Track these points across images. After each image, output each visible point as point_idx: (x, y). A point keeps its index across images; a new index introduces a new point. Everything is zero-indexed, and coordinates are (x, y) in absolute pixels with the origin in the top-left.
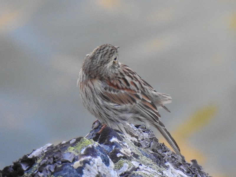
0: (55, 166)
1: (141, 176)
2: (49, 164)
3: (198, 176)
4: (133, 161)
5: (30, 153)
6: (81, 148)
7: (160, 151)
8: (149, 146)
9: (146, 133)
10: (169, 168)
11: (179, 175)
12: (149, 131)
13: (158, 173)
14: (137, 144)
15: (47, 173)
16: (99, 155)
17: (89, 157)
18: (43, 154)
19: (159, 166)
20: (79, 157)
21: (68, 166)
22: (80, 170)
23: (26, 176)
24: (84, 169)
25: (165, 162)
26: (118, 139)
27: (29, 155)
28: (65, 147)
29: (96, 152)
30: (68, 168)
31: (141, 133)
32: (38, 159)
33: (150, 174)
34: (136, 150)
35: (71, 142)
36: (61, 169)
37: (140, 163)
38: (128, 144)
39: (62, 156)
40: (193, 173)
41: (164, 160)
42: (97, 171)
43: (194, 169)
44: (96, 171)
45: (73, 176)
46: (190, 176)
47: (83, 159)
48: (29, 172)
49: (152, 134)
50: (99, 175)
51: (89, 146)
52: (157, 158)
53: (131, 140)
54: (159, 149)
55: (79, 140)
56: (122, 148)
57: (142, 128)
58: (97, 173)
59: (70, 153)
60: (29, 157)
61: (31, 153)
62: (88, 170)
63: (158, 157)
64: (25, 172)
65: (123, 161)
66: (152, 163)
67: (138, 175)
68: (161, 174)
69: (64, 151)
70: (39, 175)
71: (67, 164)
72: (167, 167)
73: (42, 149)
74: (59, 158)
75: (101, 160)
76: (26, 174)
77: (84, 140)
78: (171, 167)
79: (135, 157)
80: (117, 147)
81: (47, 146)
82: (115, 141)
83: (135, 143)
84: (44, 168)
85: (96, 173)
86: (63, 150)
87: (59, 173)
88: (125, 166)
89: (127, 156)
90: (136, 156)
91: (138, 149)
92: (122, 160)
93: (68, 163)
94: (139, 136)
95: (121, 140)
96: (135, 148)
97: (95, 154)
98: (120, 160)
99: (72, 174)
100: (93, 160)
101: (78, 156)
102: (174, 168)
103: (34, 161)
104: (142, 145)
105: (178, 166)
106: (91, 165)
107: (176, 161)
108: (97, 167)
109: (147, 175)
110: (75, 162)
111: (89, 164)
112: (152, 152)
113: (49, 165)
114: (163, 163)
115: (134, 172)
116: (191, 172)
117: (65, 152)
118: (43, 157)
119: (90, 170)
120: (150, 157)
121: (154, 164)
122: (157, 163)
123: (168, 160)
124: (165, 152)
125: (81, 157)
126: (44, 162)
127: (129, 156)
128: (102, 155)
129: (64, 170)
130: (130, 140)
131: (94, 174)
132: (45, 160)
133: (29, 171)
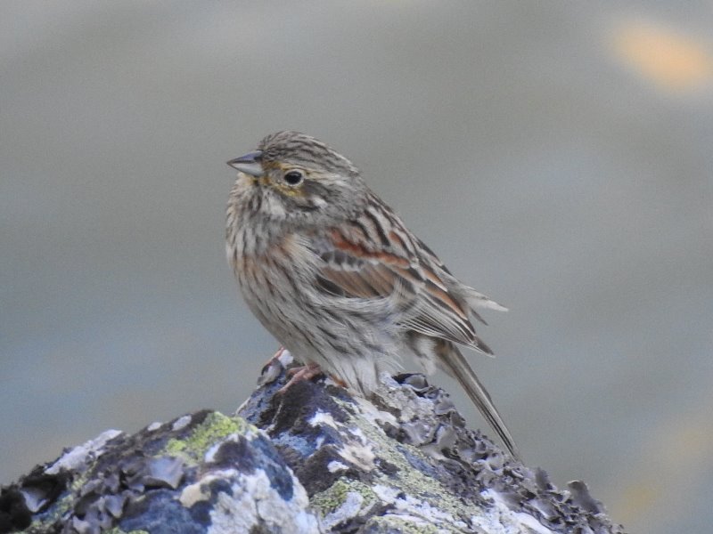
0: (125, 498)
1: (397, 530)
2: (108, 491)
3: (585, 532)
4: (378, 486)
5: (56, 458)
6: (207, 444)
7: (467, 456)
8: (431, 440)
9: (428, 400)
10: (492, 507)
11: (523, 528)
12: (437, 392)
13: (456, 524)
14: (393, 432)
15: (101, 519)
16: (261, 465)
17: (230, 472)
18: (90, 463)
19: (461, 500)
20: (198, 472)
21: (164, 501)
22: (201, 513)
23: (38, 528)
24: (213, 508)
25: (482, 488)
26: (334, 415)
27: (50, 465)
28: (158, 440)
29: (250, 456)
30: (164, 506)
31: (411, 398)
32: (75, 477)
33: (424, 525)
34: (389, 451)
35: (177, 426)
36: (142, 509)
37: (399, 491)
38: (365, 434)
39: (145, 470)
40: (569, 524)
41: (479, 482)
42: (254, 516)
43: (575, 510)
44: (250, 516)
45: (179, 530)
46: (560, 531)
47: (209, 478)
48: (48, 516)
49: (446, 403)
50: (261, 528)
51: (230, 438)
52: (454, 477)
53: (377, 421)
54: (464, 448)
55: (200, 418)
56: (344, 445)
57: (416, 384)
58: (255, 522)
59: (173, 459)
60: (49, 471)
61: (58, 459)
62: (227, 512)
63: (459, 473)
64: (33, 517)
65: (347, 486)
66: (439, 491)
67: (386, 527)
68: (466, 525)
69: (155, 453)
70: (75, 526)
71: (162, 493)
72: (486, 505)
73: (92, 447)
74: (139, 474)
75: (268, 482)
76: (36, 523)
77: (216, 420)
78: (501, 503)
79: (385, 473)
80: (329, 442)
81: (107, 439)
82: (324, 423)
83: (389, 431)
84: (92, 506)
85: (250, 522)
86: (151, 450)
87: (136, 520)
88: (353, 502)
89: (360, 468)
90: (389, 470)
91: (398, 446)
92: (343, 480)
93: (164, 490)
94: (404, 407)
95: (342, 421)
96: (386, 445)
97: (250, 465)
98: (339, 482)
99: (176, 522)
100: (241, 479)
101: (196, 468)
102: (509, 507)
103: (64, 482)
104: (411, 434)
105: (521, 501)
106: (235, 496)
107: (515, 486)
108: (253, 503)
109: (416, 528)
110: (187, 485)
111: (230, 493)
112: (442, 457)
113: (107, 497)
114: (474, 492)
115: (376, 518)
116: (562, 521)
117: (157, 457)
118: (90, 470)
119: (232, 510)
120: (434, 473)
121: (444, 496)
122: (456, 491)
123: (490, 482)
124: (485, 457)
125: (206, 472)
126: (94, 485)
127: (367, 468)
128: (270, 466)
129: (151, 510)
130: (374, 419)
131: (246, 524)
132: (96, 482)
133: (45, 514)
